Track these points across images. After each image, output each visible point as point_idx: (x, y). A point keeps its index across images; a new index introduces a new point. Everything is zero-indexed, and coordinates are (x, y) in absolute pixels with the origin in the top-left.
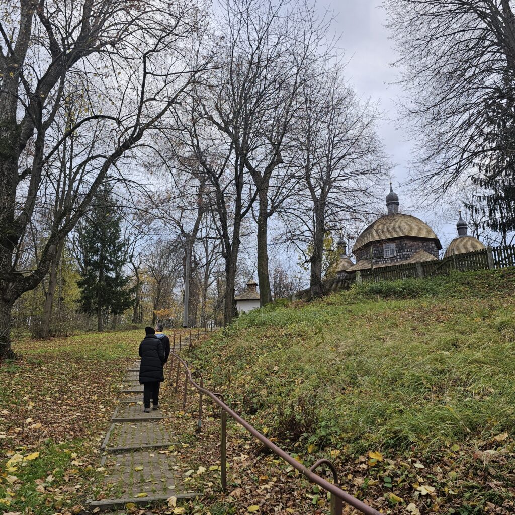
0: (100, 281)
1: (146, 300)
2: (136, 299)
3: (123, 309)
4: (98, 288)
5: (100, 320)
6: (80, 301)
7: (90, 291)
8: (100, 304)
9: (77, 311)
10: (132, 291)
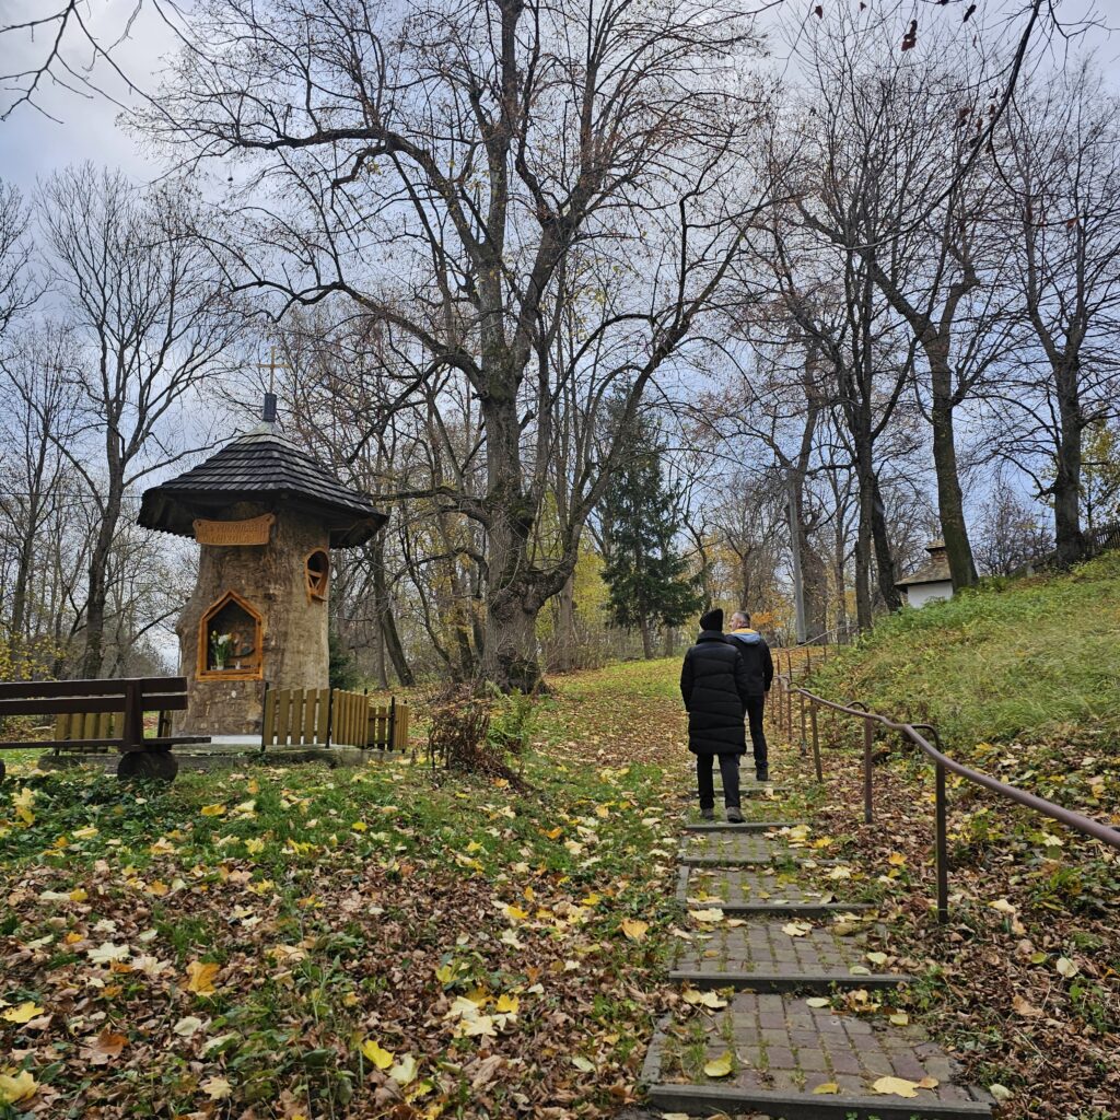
0: (638, 569)
1: (724, 596)
2: (705, 595)
3: (683, 617)
4: (637, 581)
5: (646, 638)
6: (609, 607)
7: (623, 588)
8: (644, 609)
9: (607, 624)
10: (696, 581)
